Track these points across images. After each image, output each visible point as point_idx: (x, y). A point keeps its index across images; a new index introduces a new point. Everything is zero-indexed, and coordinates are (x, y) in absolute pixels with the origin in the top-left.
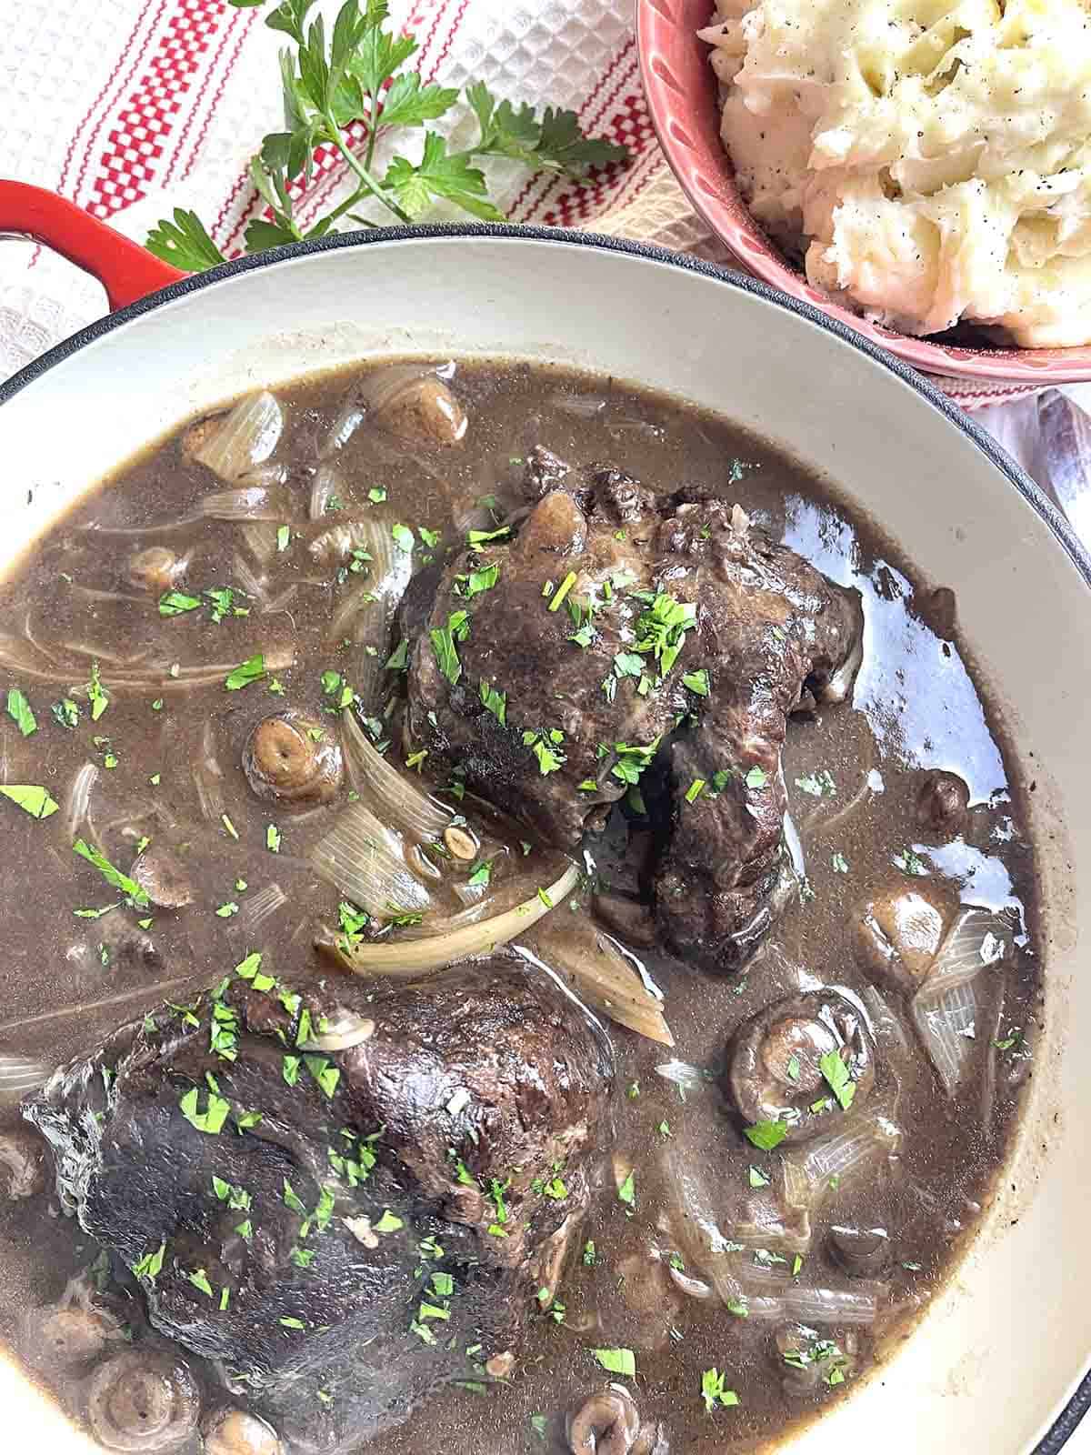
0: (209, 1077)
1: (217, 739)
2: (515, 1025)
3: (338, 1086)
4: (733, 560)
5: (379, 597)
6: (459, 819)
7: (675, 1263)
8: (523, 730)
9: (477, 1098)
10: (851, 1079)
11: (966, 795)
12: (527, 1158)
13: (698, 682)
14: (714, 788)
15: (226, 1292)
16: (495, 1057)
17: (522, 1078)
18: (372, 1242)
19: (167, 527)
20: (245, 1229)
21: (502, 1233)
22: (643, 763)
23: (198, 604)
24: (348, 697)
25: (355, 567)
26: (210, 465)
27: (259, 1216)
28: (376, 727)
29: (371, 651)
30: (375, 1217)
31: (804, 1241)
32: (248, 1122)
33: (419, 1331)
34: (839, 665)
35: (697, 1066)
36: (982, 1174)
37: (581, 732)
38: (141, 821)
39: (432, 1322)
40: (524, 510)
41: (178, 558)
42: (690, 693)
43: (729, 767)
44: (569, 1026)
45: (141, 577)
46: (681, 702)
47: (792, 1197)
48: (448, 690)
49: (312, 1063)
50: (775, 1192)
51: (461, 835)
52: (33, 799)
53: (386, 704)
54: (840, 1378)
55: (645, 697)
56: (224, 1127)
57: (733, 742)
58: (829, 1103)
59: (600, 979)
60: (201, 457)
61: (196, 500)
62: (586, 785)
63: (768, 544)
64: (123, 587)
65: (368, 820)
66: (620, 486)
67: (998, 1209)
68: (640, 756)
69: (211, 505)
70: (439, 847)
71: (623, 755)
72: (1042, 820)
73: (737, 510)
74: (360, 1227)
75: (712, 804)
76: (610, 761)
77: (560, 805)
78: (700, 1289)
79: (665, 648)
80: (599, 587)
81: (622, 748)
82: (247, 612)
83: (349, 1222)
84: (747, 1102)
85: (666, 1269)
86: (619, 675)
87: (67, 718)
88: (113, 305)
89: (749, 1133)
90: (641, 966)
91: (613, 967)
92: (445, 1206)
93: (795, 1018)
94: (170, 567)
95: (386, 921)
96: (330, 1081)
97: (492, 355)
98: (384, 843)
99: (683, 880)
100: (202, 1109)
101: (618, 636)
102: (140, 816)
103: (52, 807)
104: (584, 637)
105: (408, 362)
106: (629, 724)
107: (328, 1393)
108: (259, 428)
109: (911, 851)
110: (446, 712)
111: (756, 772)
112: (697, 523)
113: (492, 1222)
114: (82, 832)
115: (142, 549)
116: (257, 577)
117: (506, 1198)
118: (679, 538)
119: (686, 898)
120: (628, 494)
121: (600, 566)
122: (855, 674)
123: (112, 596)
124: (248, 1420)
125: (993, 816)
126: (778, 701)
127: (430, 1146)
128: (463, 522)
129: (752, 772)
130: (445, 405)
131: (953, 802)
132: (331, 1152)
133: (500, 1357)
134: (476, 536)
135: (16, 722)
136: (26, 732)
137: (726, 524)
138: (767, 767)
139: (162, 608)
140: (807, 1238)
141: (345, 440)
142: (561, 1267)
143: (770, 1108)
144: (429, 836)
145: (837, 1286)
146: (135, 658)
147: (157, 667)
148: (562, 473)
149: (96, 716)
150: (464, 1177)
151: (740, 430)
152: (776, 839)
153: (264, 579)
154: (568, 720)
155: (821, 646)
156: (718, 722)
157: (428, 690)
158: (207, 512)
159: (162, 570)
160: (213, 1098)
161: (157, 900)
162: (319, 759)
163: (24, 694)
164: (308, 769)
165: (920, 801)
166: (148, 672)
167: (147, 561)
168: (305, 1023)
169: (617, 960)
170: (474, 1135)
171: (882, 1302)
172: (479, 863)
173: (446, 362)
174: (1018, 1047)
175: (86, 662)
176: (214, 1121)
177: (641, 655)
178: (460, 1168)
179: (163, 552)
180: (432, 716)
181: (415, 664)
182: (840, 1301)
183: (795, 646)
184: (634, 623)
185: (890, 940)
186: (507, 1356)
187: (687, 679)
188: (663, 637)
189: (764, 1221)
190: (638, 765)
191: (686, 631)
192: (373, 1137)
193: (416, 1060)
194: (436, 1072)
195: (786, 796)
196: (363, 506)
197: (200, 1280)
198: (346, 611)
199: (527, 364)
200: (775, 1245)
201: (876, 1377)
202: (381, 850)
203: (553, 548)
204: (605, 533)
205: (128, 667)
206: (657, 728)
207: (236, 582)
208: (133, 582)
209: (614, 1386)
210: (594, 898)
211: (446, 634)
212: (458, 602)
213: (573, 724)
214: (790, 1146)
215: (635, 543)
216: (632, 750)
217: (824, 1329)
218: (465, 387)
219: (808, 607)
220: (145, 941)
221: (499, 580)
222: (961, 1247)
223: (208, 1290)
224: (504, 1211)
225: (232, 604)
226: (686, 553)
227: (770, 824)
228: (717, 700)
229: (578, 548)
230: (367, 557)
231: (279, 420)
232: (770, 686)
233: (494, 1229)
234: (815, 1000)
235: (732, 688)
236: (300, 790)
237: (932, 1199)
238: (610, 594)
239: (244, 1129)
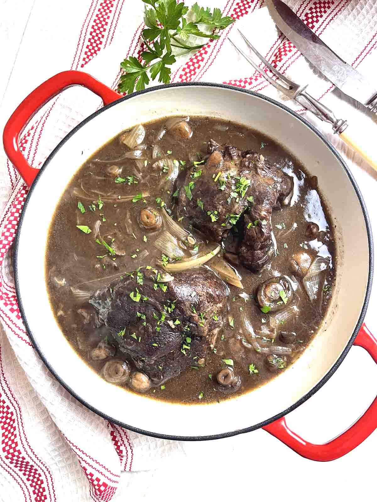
0: (136, 289)
1: (131, 215)
2: (206, 280)
3: (167, 290)
4: (260, 169)
5: (171, 179)
6: (191, 235)
7: (243, 340)
8: (207, 211)
9: (198, 294)
10: (287, 297)
11: (318, 228)
12: (209, 309)
13: (251, 199)
14: (254, 225)
15: (140, 338)
16: (201, 286)
17: (208, 291)
18: (173, 327)
19: (117, 161)
20: (145, 324)
21: (203, 326)
22: (237, 219)
23: (125, 180)
24: (163, 204)
25: (164, 171)
26: (127, 144)
27: (148, 320)
28: (170, 212)
29: (168, 192)
30: (174, 321)
31: (275, 335)
32: (145, 299)
33: (182, 351)
34: (287, 195)
35: (250, 295)
36: (319, 320)
37: (222, 211)
38: (112, 235)
39: (186, 349)
40: (208, 156)
41: (120, 168)
42: (249, 202)
43: (258, 220)
44: (218, 282)
45: (110, 173)
46: (246, 204)
47: (272, 325)
48: (189, 202)
49: (160, 285)
50: (268, 324)
51: (192, 239)
52: (85, 229)
53: (172, 206)
54: (283, 367)
55: (237, 203)
56: (140, 301)
57: (259, 213)
58: (281, 302)
59: (225, 273)
60: (125, 142)
61: (124, 154)
62: (223, 225)
63: (269, 165)
64: (106, 176)
65: (168, 234)
66: (232, 150)
67: (322, 328)
68: (237, 217)
69: (127, 155)
70: (186, 241)
71: (232, 217)
72: (337, 234)
73: (261, 156)
74: (171, 323)
75: (254, 229)
76: (229, 219)
77: (216, 230)
78: (249, 346)
79: (243, 191)
80: (227, 176)
81: (232, 215)
82: (137, 182)
83: (168, 321)
84: (261, 302)
85: (241, 341)
86: (231, 197)
87: (93, 209)
88: (105, 104)
89: (262, 309)
90: (236, 270)
91: (229, 270)
92: (190, 319)
93: (274, 282)
94: (118, 171)
95: (173, 259)
96: (165, 289)
97: (199, 115)
98: (172, 240)
99: (246, 248)
100: (135, 296)
101: (231, 188)
102: (112, 233)
103: (90, 231)
104: (223, 188)
105: (177, 117)
106: (234, 210)
107: (161, 367)
108: (139, 135)
109: (304, 243)
110: (188, 207)
111: (264, 221)
112: (251, 159)
113: (201, 323)
114: (97, 237)
115: (110, 166)
116: (140, 173)
117: (204, 318)
118: (247, 163)
119: (246, 253)
120: (234, 152)
121: (227, 170)
122: (291, 198)
123: (103, 178)
124: (142, 374)
125: (325, 234)
126: (271, 203)
127: (187, 304)
128: (192, 159)
129: (263, 221)
130: (187, 128)
131: (315, 230)
132: (164, 306)
133: (201, 360)
134: (195, 163)
135: (80, 210)
136: (83, 212)
137: (258, 160)
138: (267, 219)
139: (116, 181)
140: (275, 334)
141: (161, 138)
142: (216, 340)
143: (267, 303)
144: (184, 239)
145: (283, 346)
146: (109, 194)
147: (115, 196)
148: (217, 146)
149: (100, 208)
150: (195, 311)
151: (263, 135)
152: (269, 238)
153: (141, 174)
154: (219, 209)
155: (282, 190)
156: (255, 209)
157: (184, 202)
158: (127, 157)
159: (116, 171)
160: (138, 294)
161: (117, 253)
162: (156, 219)
163: (82, 203)
164: (154, 222)
165: (307, 230)
166: (112, 198)
167: (111, 169)
168: (159, 276)
169: (230, 269)
170: (197, 302)
171: (293, 350)
172: (196, 245)
173: (187, 117)
174: (328, 290)
175: (97, 195)
176: (137, 299)
177: (237, 192)
178: (194, 309)
179: (116, 167)
180: (185, 208)
181: (180, 195)
182: (283, 349)
183: (275, 190)
184: (235, 185)
185: (298, 264)
186: (203, 359)
187: (248, 198)
188: (242, 188)
189: (265, 331)
190: (236, 219)
191: (248, 186)
192: (174, 301)
193: (184, 285)
194: (188, 288)
195: (272, 227)
196: (166, 155)
197: (134, 336)
198: (162, 182)
199: (208, 117)
200: (267, 336)
201: (291, 367)
202: (172, 242)
203: (215, 165)
204: (228, 162)
205: (108, 196)
206: (240, 210)
207: (134, 175)
208: (108, 174)
209: (229, 368)
210: (224, 254)
211: (189, 188)
212: (191, 180)
213: (220, 210)
214: (272, 313)
215: (236, 165)
216: (234, 216)
217: (279, 356)
218: (192, 123)
219: (279, 181)
220: (115, 263)
221: (202, 173)
222: (313, 337)
223: (136, 338)
224: (204, 321)
225: (133, 180)
226: (248, 167)
227: (267, 234)
228: (255, 203)
229: (221, 166)
230: (167, 168)
231: (144, 132)
232: (268, 200)
233: (201, 325)
234: (279, 279)
235: (259, 201)
236: (151, 227)
237: (306, 326)
238: (229, 177)
239: (144, 300)
